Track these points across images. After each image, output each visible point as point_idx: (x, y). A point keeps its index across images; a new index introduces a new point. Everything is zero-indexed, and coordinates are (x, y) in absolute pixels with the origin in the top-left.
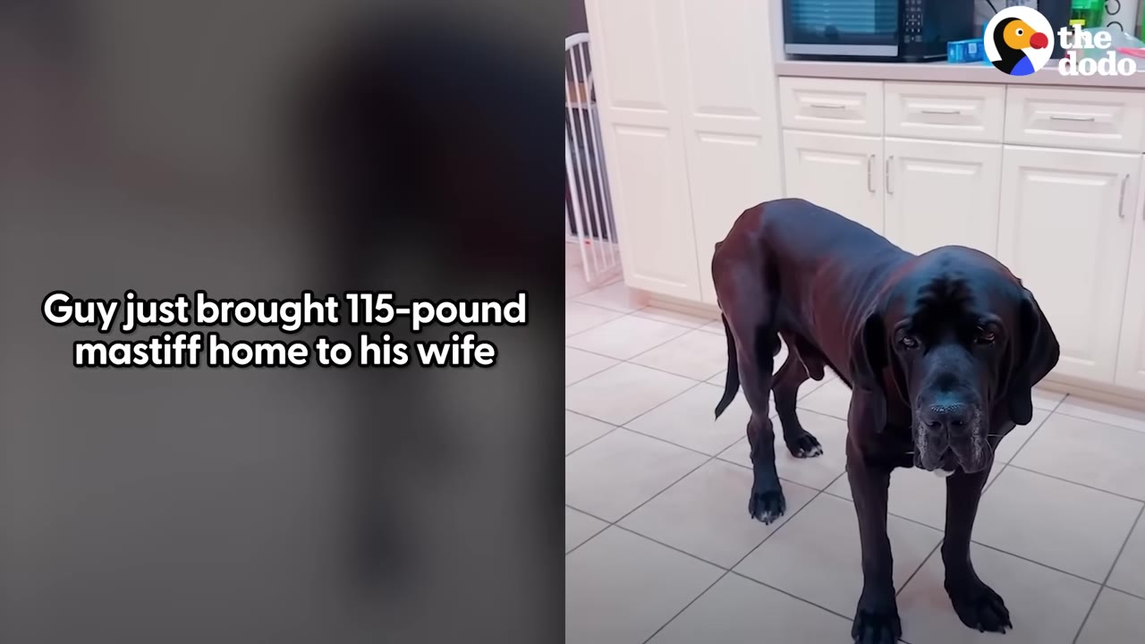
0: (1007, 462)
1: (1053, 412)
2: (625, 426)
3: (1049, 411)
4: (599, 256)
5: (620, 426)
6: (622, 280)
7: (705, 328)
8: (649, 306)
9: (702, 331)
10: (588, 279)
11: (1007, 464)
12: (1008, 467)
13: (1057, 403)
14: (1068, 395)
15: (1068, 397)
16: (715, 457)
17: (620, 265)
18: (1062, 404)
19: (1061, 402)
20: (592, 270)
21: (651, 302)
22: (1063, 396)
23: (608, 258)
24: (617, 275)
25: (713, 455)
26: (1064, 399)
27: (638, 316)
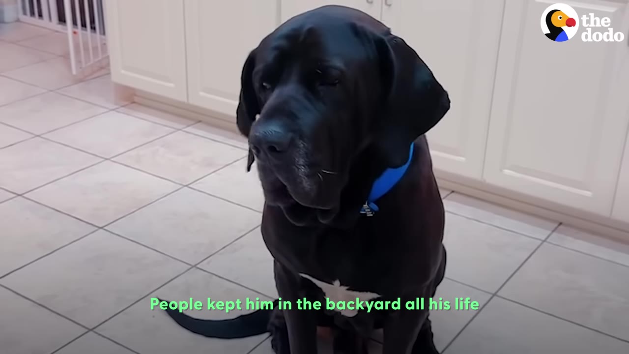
0: (494, 292)
1: (544, 241)
2: (105, 228)
3: (540, 240)
4: (86, 49)
5: (101, 228)
6: (109, 74)
7: (189, 129)
8: (134, 102)
9: (187, 132)
10: (74, 72)
11: (495, 295)
12: (495, 298)
13: (549, 232)
14: (561, 224)
15: (561, 227)
16: (195, 266)
17: (108, 57)
18: (555, 234)
19: (553, 231)
20: (79, 62)
21: (136, 99)
22: (556, 225)
23: (95, 49)
24: (103, 68)
25: (193, 264)
26: (556, 228)
27: (124, 113)
